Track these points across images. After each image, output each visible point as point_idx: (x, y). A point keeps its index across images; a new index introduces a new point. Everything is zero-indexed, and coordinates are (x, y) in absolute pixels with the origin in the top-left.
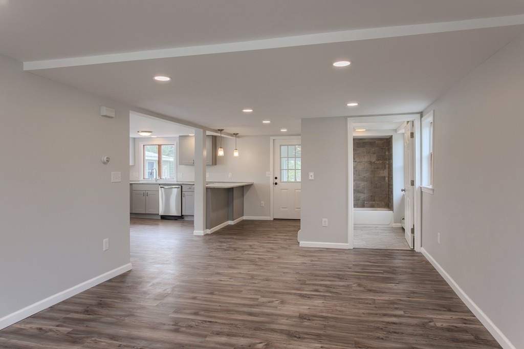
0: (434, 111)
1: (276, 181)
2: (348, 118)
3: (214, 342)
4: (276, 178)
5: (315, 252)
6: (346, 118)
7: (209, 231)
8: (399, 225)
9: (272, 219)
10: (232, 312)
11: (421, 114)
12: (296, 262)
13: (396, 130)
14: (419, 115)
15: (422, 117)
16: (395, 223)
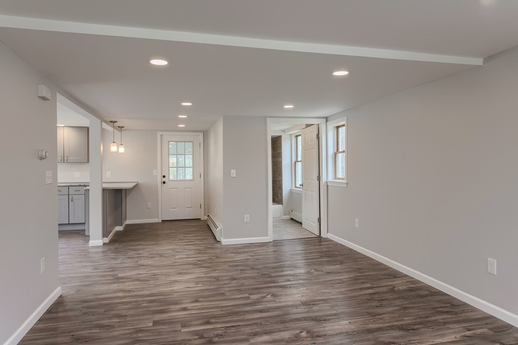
0: (347, 117)
1: (164, 180)
2: (267, 118)
3: (262, 342)
4: (164, 177)
5: (243, 248)
6: (265, 118)
7: (107, 240)
8: (288, 217)
9: (161, 221)
10: (242, 314)
11: (327, 119)
12: (239, 259)
13: (284, 131)
14: (325, 119)
15: (327, 121)
16: (284, 215)
